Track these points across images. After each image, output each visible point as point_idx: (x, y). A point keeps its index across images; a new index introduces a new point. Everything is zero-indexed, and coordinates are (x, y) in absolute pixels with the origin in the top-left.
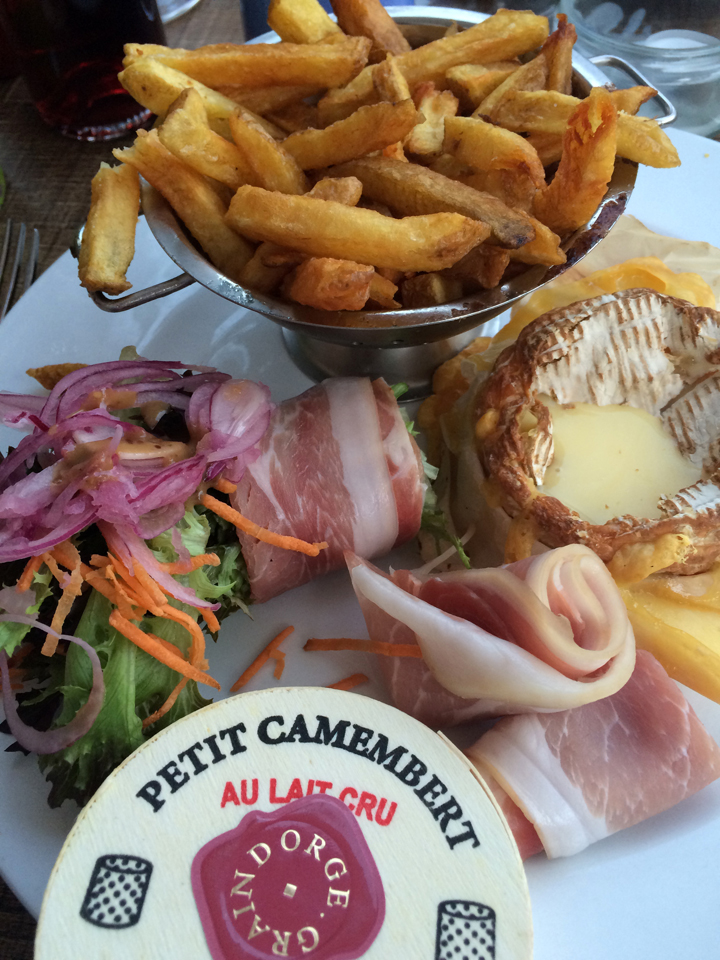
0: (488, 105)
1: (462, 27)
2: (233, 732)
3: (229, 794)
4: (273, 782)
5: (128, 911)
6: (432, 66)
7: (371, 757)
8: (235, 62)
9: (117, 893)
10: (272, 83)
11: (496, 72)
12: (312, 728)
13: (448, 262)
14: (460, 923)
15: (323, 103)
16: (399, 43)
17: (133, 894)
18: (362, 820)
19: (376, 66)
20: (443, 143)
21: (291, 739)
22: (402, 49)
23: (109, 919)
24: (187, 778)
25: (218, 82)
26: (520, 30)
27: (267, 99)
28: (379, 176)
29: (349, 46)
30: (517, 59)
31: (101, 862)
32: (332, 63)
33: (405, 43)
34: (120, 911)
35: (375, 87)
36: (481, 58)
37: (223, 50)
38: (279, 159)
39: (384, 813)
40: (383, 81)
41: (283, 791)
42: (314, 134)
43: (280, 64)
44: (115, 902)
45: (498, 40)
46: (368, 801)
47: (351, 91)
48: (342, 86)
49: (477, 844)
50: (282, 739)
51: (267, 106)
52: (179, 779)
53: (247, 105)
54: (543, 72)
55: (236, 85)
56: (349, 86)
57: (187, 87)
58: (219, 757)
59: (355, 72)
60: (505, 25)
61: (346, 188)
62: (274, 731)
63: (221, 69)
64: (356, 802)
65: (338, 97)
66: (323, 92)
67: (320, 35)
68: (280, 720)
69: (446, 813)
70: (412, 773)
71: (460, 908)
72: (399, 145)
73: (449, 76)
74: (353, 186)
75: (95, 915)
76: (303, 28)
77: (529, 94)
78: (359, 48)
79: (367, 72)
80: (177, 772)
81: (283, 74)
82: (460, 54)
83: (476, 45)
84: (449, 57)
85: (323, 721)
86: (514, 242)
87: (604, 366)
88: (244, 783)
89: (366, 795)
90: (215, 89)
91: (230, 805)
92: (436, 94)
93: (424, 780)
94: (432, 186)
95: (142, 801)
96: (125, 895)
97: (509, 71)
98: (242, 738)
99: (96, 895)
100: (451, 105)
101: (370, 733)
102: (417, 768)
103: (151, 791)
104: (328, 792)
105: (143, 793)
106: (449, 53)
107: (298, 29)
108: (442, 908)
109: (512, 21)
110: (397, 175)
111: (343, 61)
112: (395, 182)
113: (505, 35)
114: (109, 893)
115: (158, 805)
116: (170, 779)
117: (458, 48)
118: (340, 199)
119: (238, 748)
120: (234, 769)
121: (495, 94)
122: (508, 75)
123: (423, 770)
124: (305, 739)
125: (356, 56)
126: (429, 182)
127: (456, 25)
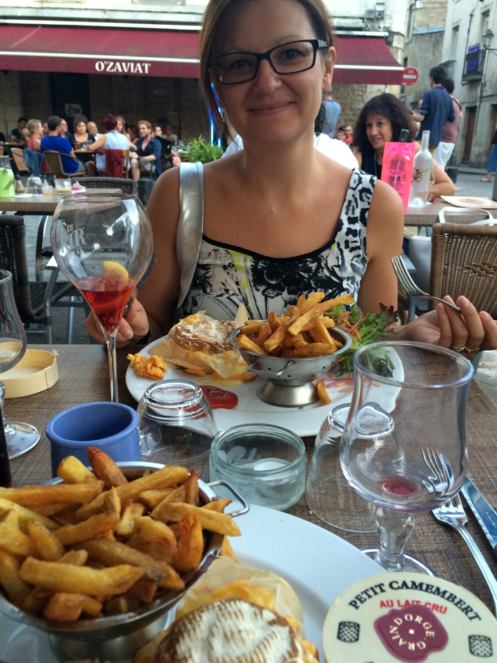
0: (157, 509)
1: (152, 471)
2: (380, 586)
3: (382, 604)
4: (398, 602)
5: (354, 637)
6: (134, 491)
7: (434, 593)
8: (37, 494)
9: (349, 633)
10: (55, 502)
11: (163, 493)
12: (410, 585)
13: (124, 589)
14: (477, 642)
15: (80, 511)
16: (121, 479)
17: (355, 633)
18: (435, 612)
19: (107, 492)
20: (134, 529)
21: (402, 588)
22: (123, 482)
23: (347, 639)
24: (365, 600)
25: (28, 502)
26: (174, 474)
27: (51, 510)
28: (98, 549)
29: (93, 485)
30: (175, 485)
31: (341, 624)
32: (84, 492)
33: (124, 479)
34: (351, 637)
35: (105, 502)
36: (157, 487)
37: (33, 488)
38: (51, 542)
39: (443, 610)
40: (109, 500)
41: (403, 603)
42: (71, 528)
43: (59, 494)
44: (349, 635)
45: (164, 478)
46: (435, 607)
47: (94, 504)
48: (89, 502)
49: (480, 619)
50: (399, 588)
51: (52, 512)
52: (363, 600)
53: (41, 513)
54: (183, 493)
55: (37, 504)
56: (93, 502)
57: (11, 508)
58: (376, 593)
59: (96, 495)
60: (168, 472)
61: (79, 556)
62: (395, 585)
63: (30, 497)
64: (431, 607)
65: (87, 508)
66: (80, 505)
67: (83, 478)
68: (397, 582)
69: (467, 610)
70: (452, 598)
71: (477, 637)
72: (111, 532)
73: (140, 496)
74: (83, 554)
75: (343, 638)
76: (74, 476)
77: (175, 504)
78: (98, 485)
79: (102, 495)
80: (362, 598)
81: (60, 498)
82: (147, 485)
83: (154, 481)
84: (142, 487)
85: (414, 583)
86: (156, 579)
87: (215, 630)
88: (387, 602)
89: (434, 605)
90: (25, 506)
91: (384, 608)
92: (133, 505)
93: (456, 601)
94: (121, 553)
95: (351, 606)
96: (352, 633)
97: (169, 492)
98: (383, 588)
99: (341, 633)
100: (140, 509)
101: (433, 587)
102: (453, 597)
103: (354, 603)
104: (420, 604)
105: (351, 604)
106: (142, 485)
107: (72, 476)
108: (470, 637)
109: (171, 470)
110: (106, 548)
111: (89, 492)
112: (104, 552)
113: (168, 477)
114: (346, 632)
115: (357, 608)
116: (360, 600)
117: (146, 483)
118: (75, 563)
119: (382, 591)
120: (382, 597)
121: (161, 504)
122: (168, 495)
123: (455, 597)
124: (407, 587)
125: (96, 489)
126: (121, 550)
127: (149, 470)
